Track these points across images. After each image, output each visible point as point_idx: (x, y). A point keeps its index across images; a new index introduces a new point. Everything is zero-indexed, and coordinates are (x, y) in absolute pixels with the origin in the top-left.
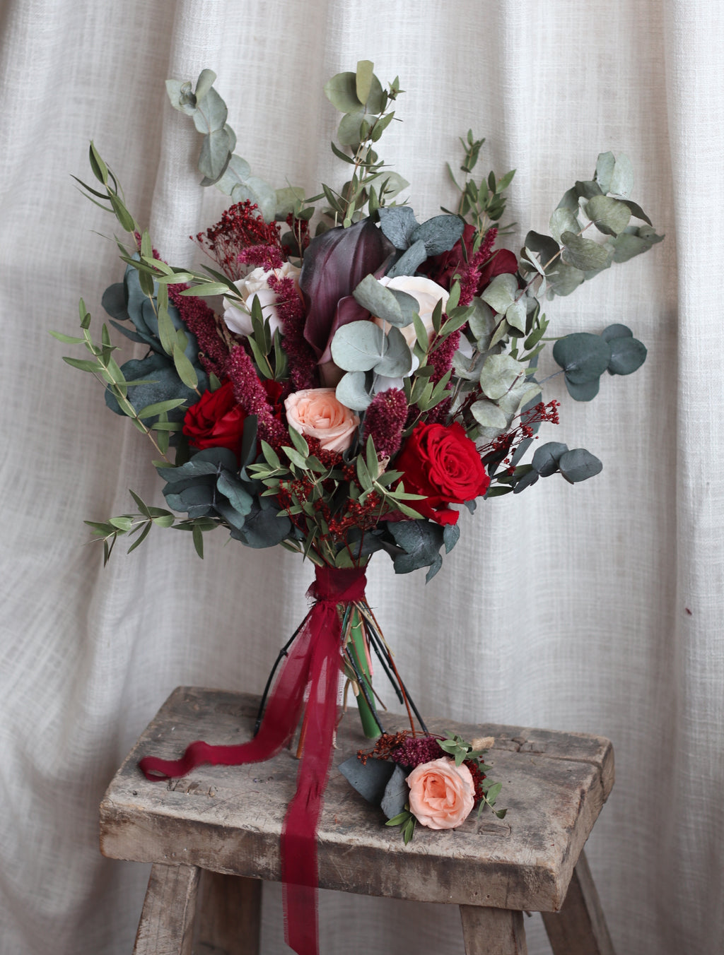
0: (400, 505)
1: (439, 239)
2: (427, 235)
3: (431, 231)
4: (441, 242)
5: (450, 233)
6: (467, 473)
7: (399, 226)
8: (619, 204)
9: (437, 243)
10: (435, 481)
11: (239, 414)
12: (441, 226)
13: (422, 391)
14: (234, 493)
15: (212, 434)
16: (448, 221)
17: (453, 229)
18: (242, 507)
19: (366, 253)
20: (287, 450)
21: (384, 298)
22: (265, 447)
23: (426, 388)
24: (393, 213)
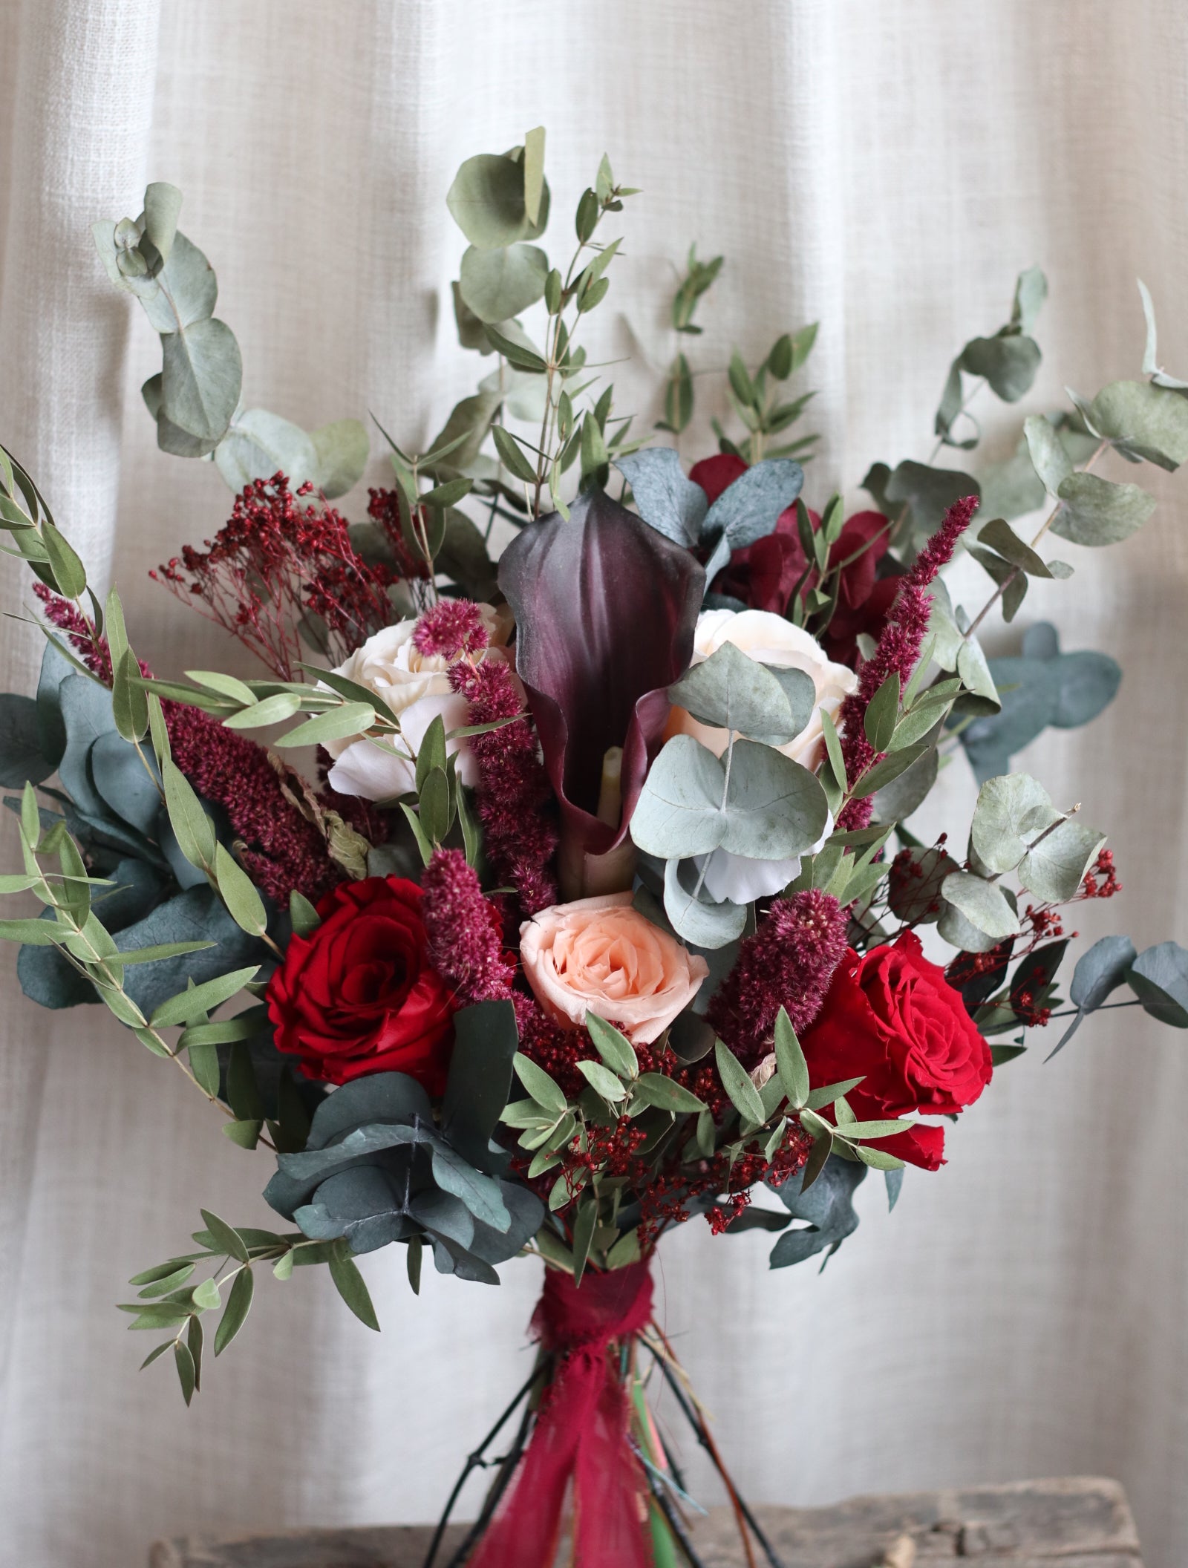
0: (860, 1149)
1: (752, 514)
2: (733, 509)
3: (740, 501)
4: (755, 519)
5: (774, 498)
6: (947, 1039)
7: (664, 496)
8: (1167, 395)
9: (748, 523)
10: (919, 1080)
11: (431, 996)
12: (759, 486)
13: (828, 876)
14: (462, 1183)
15: (376, 1047)
16: (773, 473)
17: (781, 487)
18: (491, 1211)
19: (608, 569)
20: (586, 1067)
21: (756, 690)
22: (523, 1067)
23: (837, 868)
24: (648, 470)
